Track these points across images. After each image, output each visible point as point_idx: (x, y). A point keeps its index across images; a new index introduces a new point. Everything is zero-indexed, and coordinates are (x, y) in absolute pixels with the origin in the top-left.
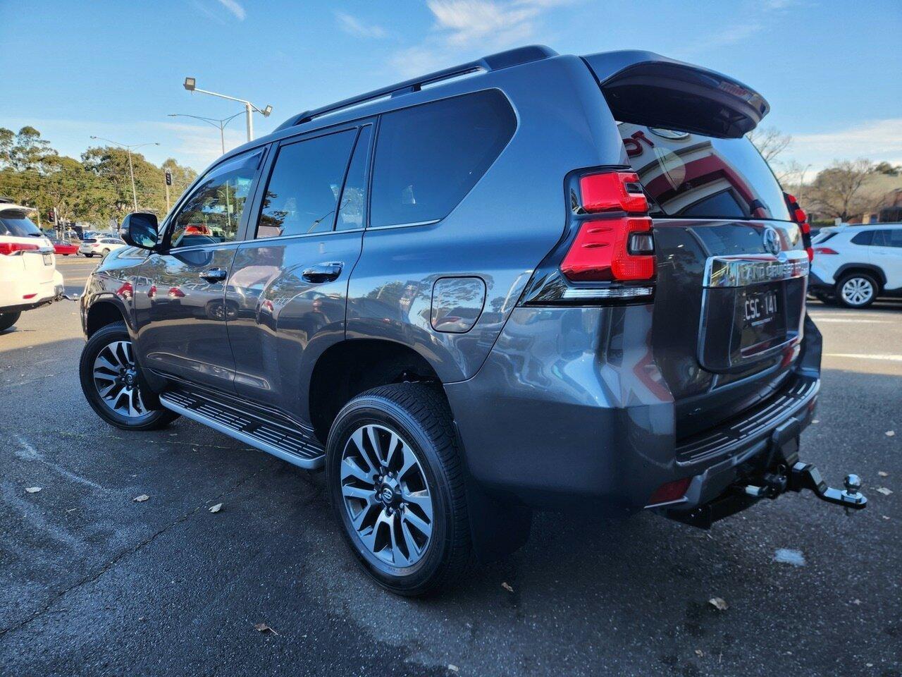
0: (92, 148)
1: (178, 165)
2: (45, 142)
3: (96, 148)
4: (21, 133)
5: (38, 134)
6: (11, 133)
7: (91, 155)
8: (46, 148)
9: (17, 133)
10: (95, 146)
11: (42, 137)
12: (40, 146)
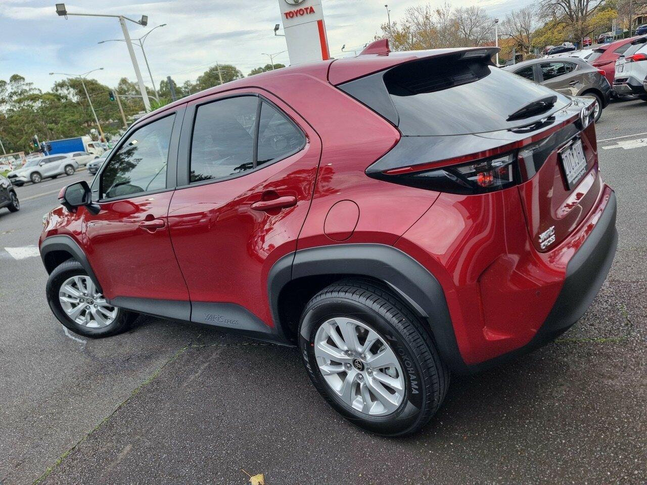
0: (58, 82)
1: (130, 82)
2: (30, 84)
3: (61, 81)
4: (11, 81)
5: (23, 79)
6: (5, 83)
7: (59, 88)
8: (32, 89)
9: (8, 81)
10: (60, 81)
11: (27, 81)
12: (27, 88)
